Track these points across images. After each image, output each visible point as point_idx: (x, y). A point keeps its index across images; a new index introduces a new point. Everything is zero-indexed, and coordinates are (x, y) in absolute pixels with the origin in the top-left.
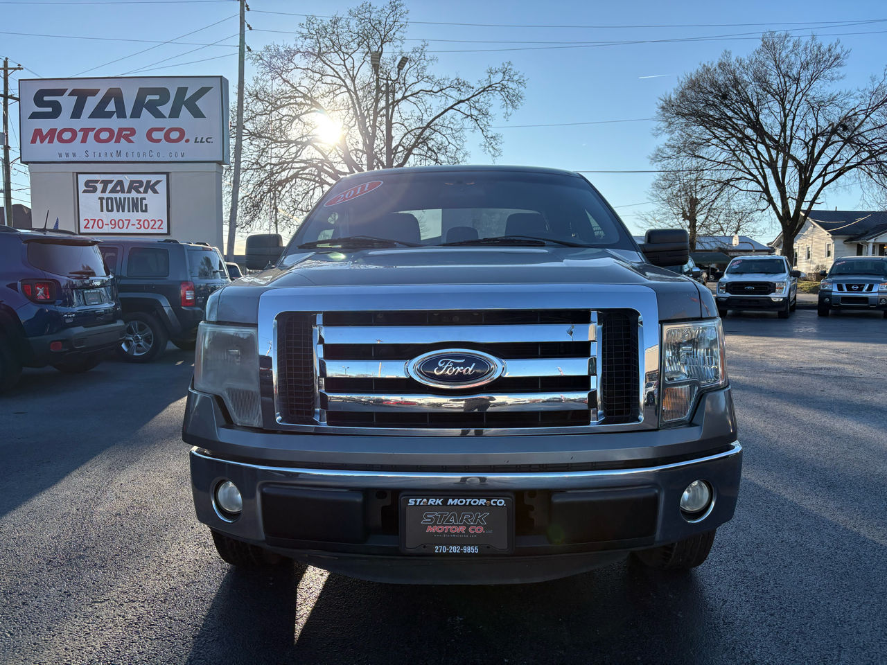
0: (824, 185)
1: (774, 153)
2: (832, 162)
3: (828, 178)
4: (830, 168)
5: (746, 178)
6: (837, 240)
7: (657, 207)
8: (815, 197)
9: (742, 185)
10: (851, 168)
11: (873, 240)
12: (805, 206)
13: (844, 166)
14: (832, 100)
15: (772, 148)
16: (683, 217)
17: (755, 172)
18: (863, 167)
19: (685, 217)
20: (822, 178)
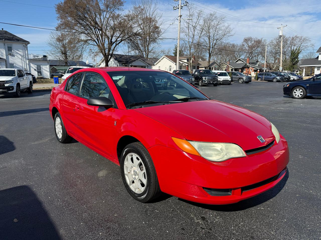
0: (116, 45)
1: (101, 32)
2: (119, 37)
3: (118, 42)
4: (118, 39)
5: (92, 40)
6: (120, 64)
7: (51, 49)
8: (114, 49)
9: (90, 42)
10: (124, 40)
11: (130, 64)
12: (111, 53)
13: (122, 39)
14: (118, 16)
15: (100, 30)
16: (62, 53)
17: (95, 39)
18: (127, 40)
19: (63, 53)
20: (115, 43)
